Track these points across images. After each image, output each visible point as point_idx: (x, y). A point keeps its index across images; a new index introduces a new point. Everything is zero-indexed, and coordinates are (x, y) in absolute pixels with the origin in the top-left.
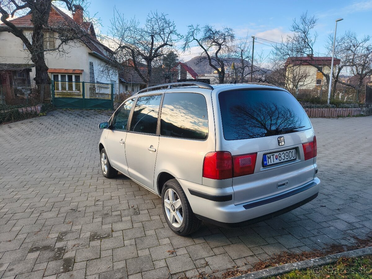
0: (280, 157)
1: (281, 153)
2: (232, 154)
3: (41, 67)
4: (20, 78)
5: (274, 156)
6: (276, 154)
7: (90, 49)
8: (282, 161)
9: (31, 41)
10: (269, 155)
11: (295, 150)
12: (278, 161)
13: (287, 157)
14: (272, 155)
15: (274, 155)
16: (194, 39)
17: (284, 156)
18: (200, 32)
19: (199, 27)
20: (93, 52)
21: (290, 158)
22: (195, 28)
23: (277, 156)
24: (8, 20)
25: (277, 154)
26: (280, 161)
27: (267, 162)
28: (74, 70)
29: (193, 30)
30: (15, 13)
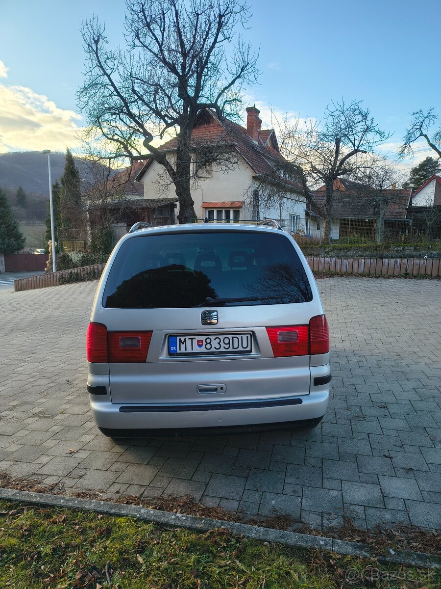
0: (207, 343)
1: (212, 337)
2: (109, 329)
3: (185, 202)
4: (161, 216)
5: (195, 342)
6: (198, 338)
7: (255, 171)
8: (213, 350)
9: (174, 167)
10: (183, 339)
11: (249, 336)
12: (203, 349)
13: (227, 346)
14: (189, 339)
15: (195, 338)
16: (421, 134)
17: (219, 343)
18: (435, 120)
19: (433, 113)
20: (258, 175)
21: (233, 348)
22: (426, 115)
23: (202, 341)
24: (151, 144)
25: (203, 338)
26: (207, 351)
27: (176, 348)
28: (233, 203)
29: (421, 119)
30: (165, 134)
